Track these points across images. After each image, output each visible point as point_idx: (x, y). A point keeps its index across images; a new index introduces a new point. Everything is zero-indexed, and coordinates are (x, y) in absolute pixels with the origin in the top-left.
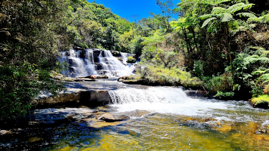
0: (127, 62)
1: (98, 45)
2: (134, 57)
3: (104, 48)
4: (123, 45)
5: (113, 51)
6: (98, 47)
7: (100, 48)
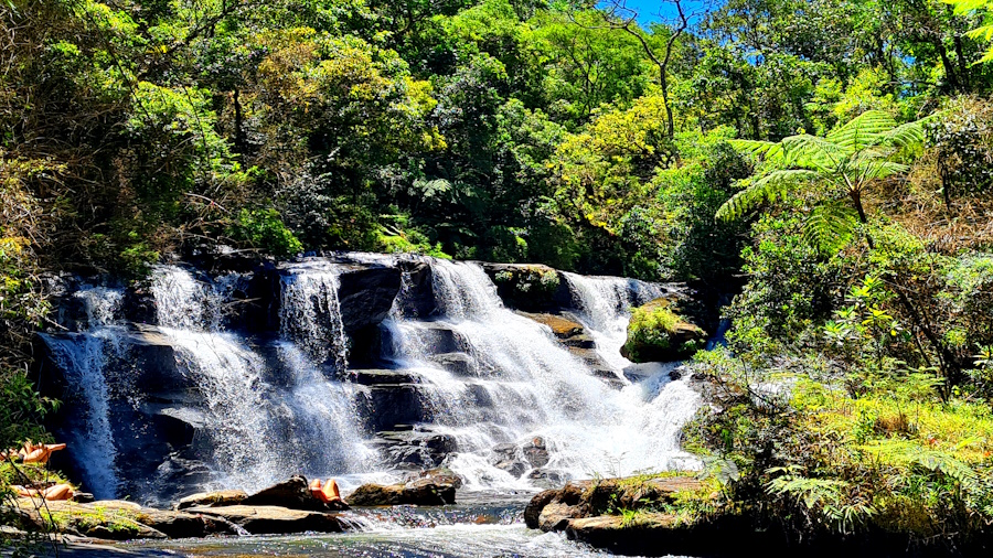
0: (624, 352)
1: (382, 222)
2: (683, 309)
3: (433, 243)
4: (590, 217)
5: (506, 269)
6: (386, 240)
7: (398, 247)
